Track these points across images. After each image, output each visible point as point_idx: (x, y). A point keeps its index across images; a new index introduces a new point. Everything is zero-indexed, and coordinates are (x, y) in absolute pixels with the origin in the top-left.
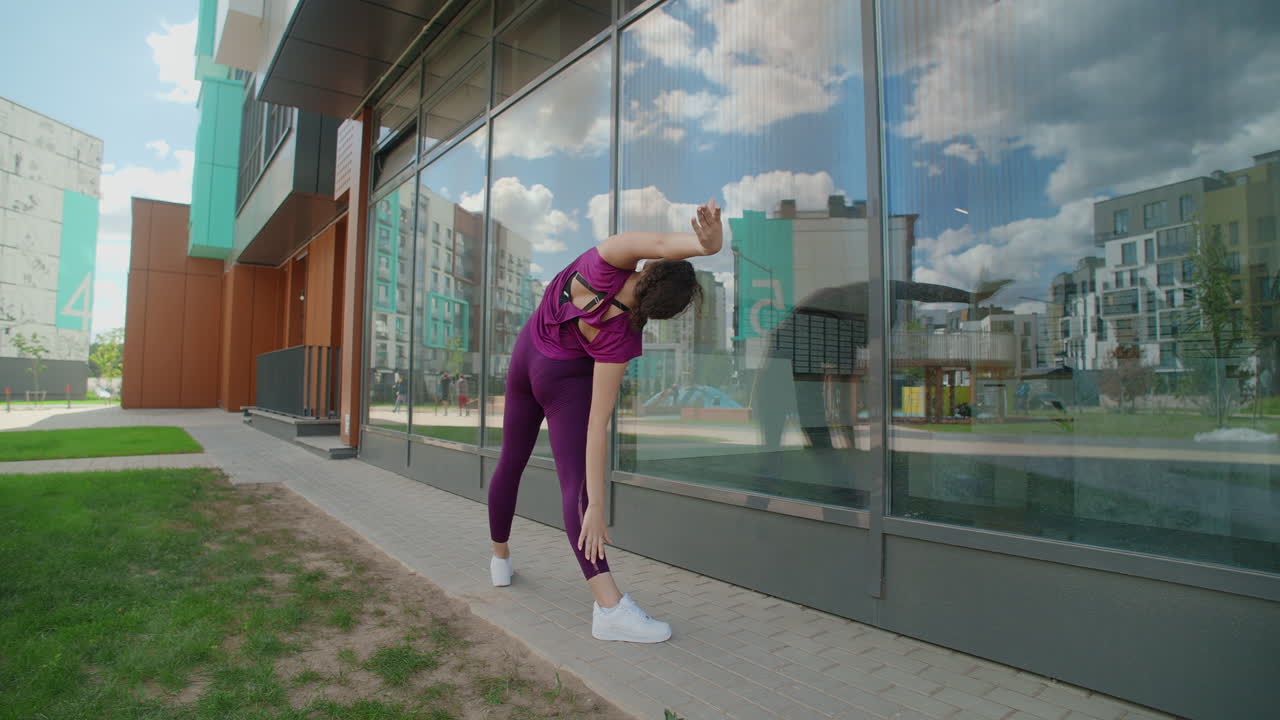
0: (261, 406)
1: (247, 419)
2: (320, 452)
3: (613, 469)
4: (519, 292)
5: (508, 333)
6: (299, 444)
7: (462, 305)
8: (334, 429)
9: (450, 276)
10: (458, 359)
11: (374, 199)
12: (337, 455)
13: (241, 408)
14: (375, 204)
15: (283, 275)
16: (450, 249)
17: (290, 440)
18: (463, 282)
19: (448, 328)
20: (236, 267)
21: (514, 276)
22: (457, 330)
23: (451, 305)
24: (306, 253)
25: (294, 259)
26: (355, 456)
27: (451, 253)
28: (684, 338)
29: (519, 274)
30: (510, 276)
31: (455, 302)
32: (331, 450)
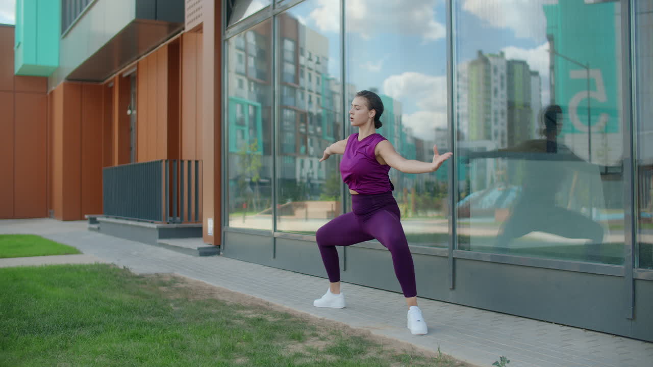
0: (109, 214)
1: (95, 226)
2: (188, 251)
3: (454, 248)
4: (320, 91)
5: (310, 135)
6: (161, 245)
7: (255, 108)
8: (198, 232)
9: (241, 77)
10: (256, 163)
11: (227, 36)
12: (204, 253)
13: (86, 216)
14: (227, 40)
15: (109, 91)
16: (240, 49)
17: (153, 243)
18: (256, 84)
19: (243, 132)
20: (65, 85)
21: (314, 75)
22: (251, 131)
23: (246, 107)
24: (135, 69)
25: (120, 76)
26: (218, 253)
27: (243, 53)
28: (496, 135)
29: (317, 72)
30: (310, 75)
31: (249, 105)
32: (199, 249)
